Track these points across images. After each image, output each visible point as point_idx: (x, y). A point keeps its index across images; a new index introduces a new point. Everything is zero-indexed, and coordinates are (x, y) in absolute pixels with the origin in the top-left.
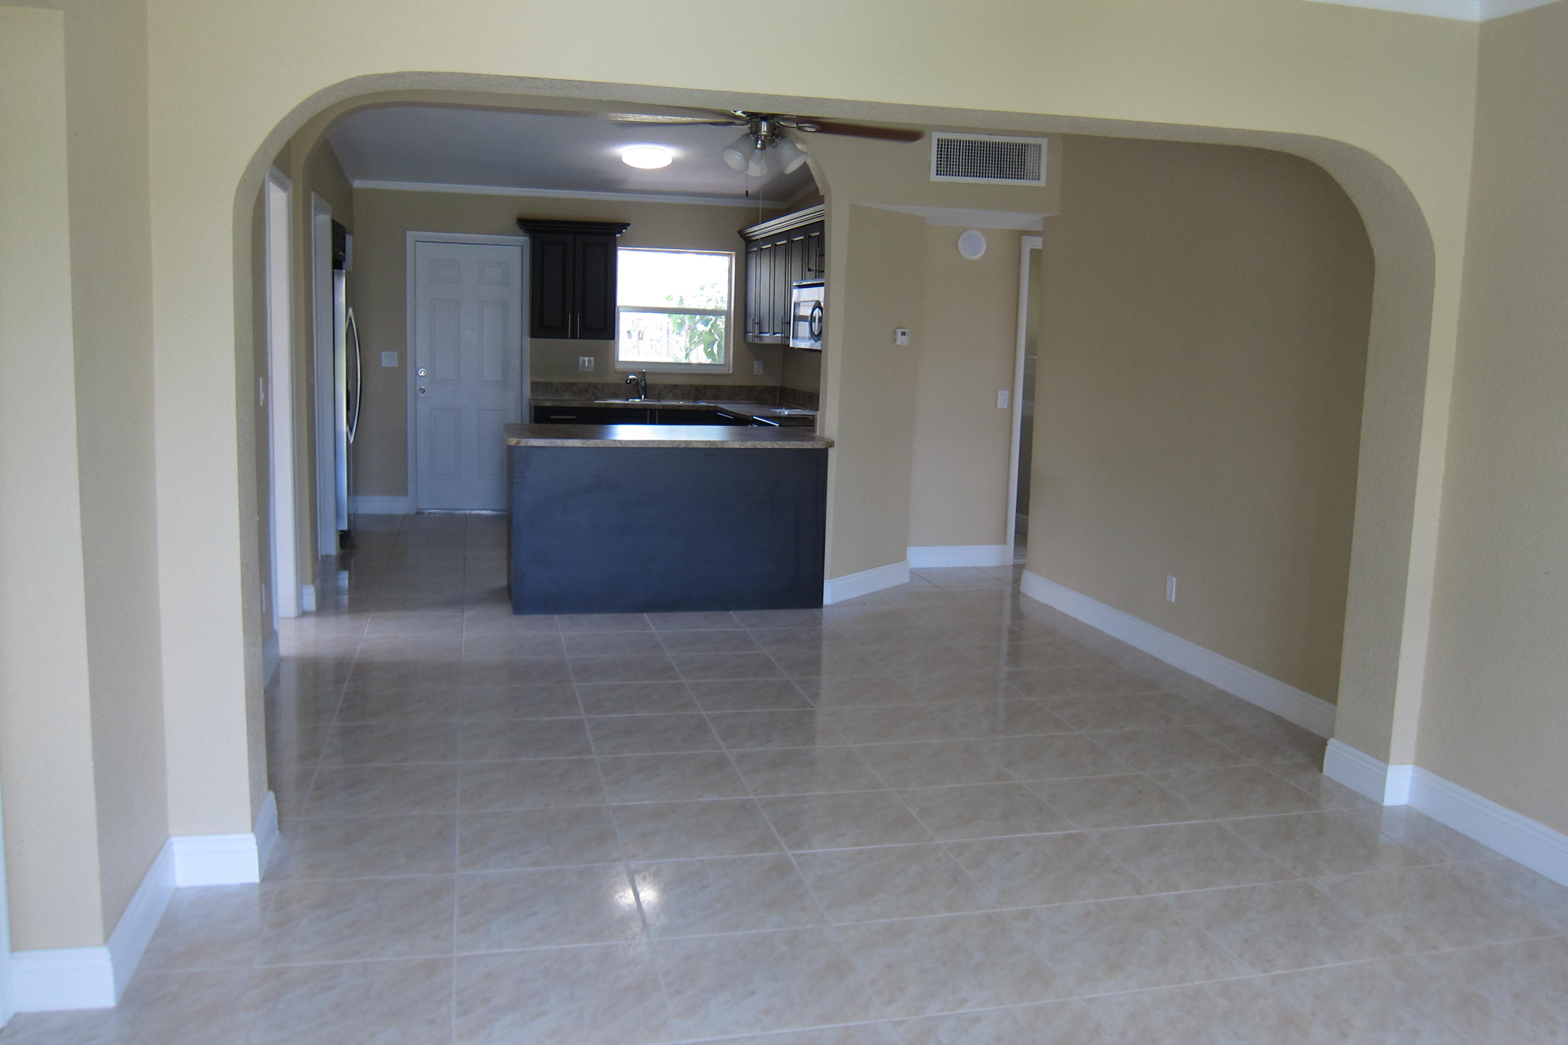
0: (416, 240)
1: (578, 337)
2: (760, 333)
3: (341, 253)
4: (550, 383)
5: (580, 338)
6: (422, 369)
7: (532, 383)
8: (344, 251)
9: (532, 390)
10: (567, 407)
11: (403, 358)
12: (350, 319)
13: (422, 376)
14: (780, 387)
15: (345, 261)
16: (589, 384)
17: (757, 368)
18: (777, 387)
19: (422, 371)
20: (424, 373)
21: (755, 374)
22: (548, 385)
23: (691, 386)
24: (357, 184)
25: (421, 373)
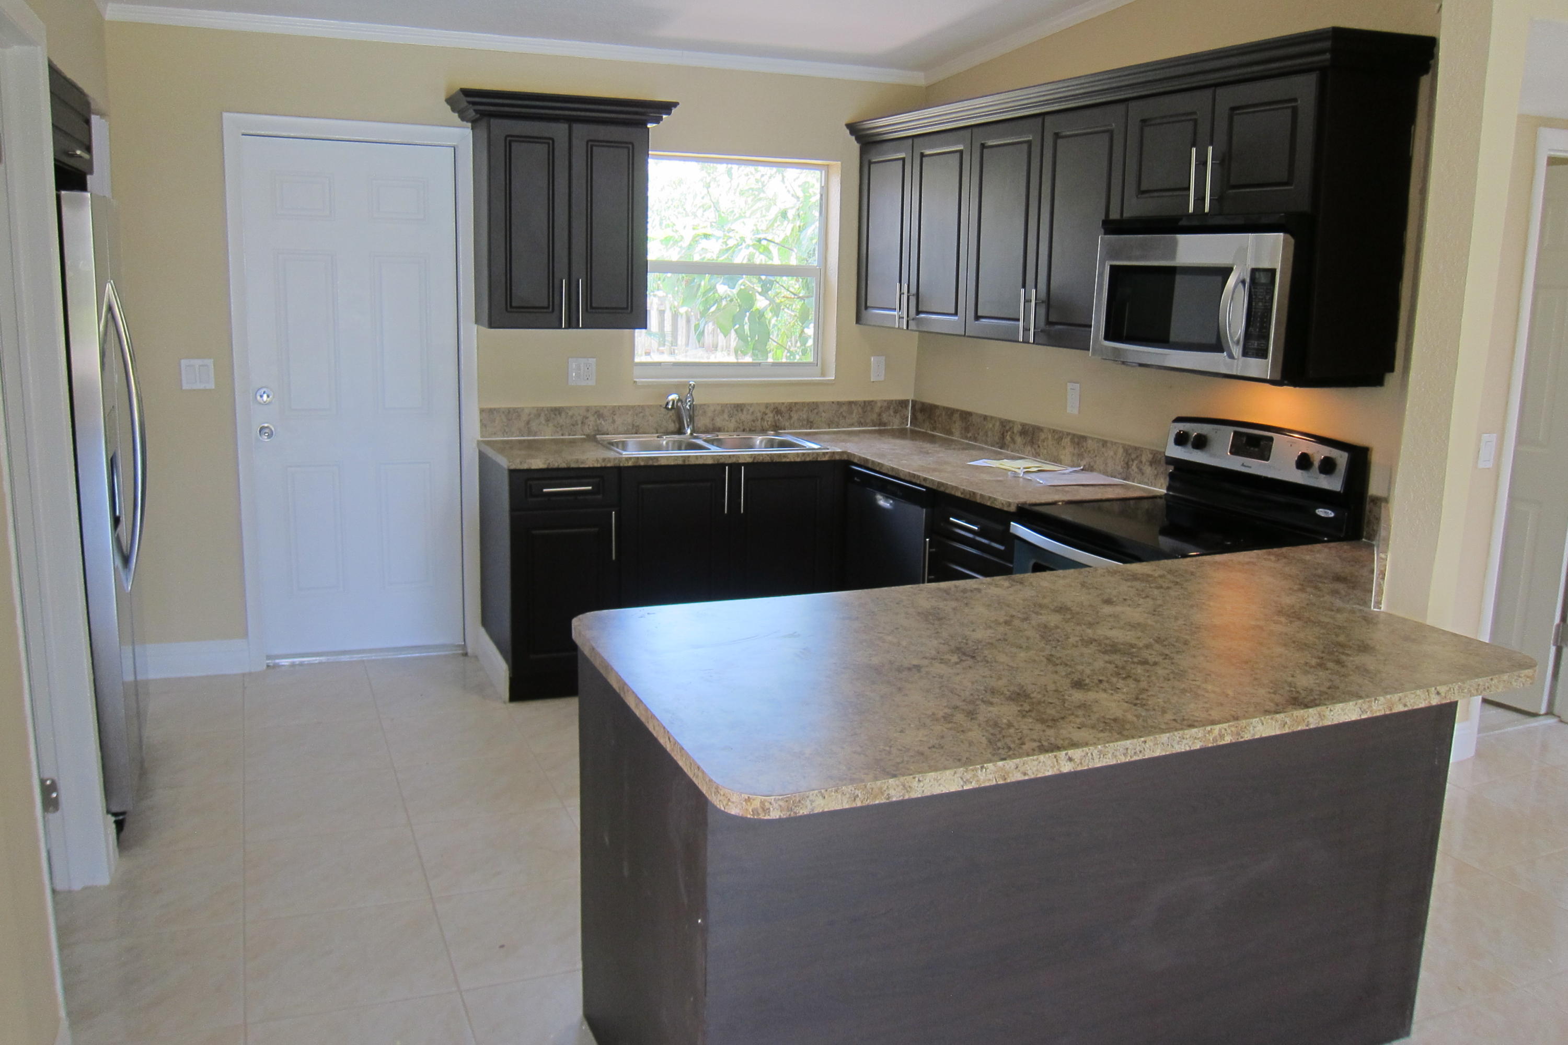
0: (243, 131)
1: (581, 326)
2: (918, 312)
3: (78, 152)
4: (515, 410)
5: (583, 328)
6: (265, 390)
7: (482, 411)
8: (88, 149)
9: (483, 425)
10: (573, 469)
11: (225, 372)
12: (110, 309)
13: (265, 404)
14: (914, 402)
15: (91, 173)
16: (588, 409)
17: (877, 367)
18: (908, 401)
19: (264, 393)
20: (268, 396)
21: (872, 380)
22: (511, 414)
23: (767, 406)
24: (112, 13)
25: (261, 396)
